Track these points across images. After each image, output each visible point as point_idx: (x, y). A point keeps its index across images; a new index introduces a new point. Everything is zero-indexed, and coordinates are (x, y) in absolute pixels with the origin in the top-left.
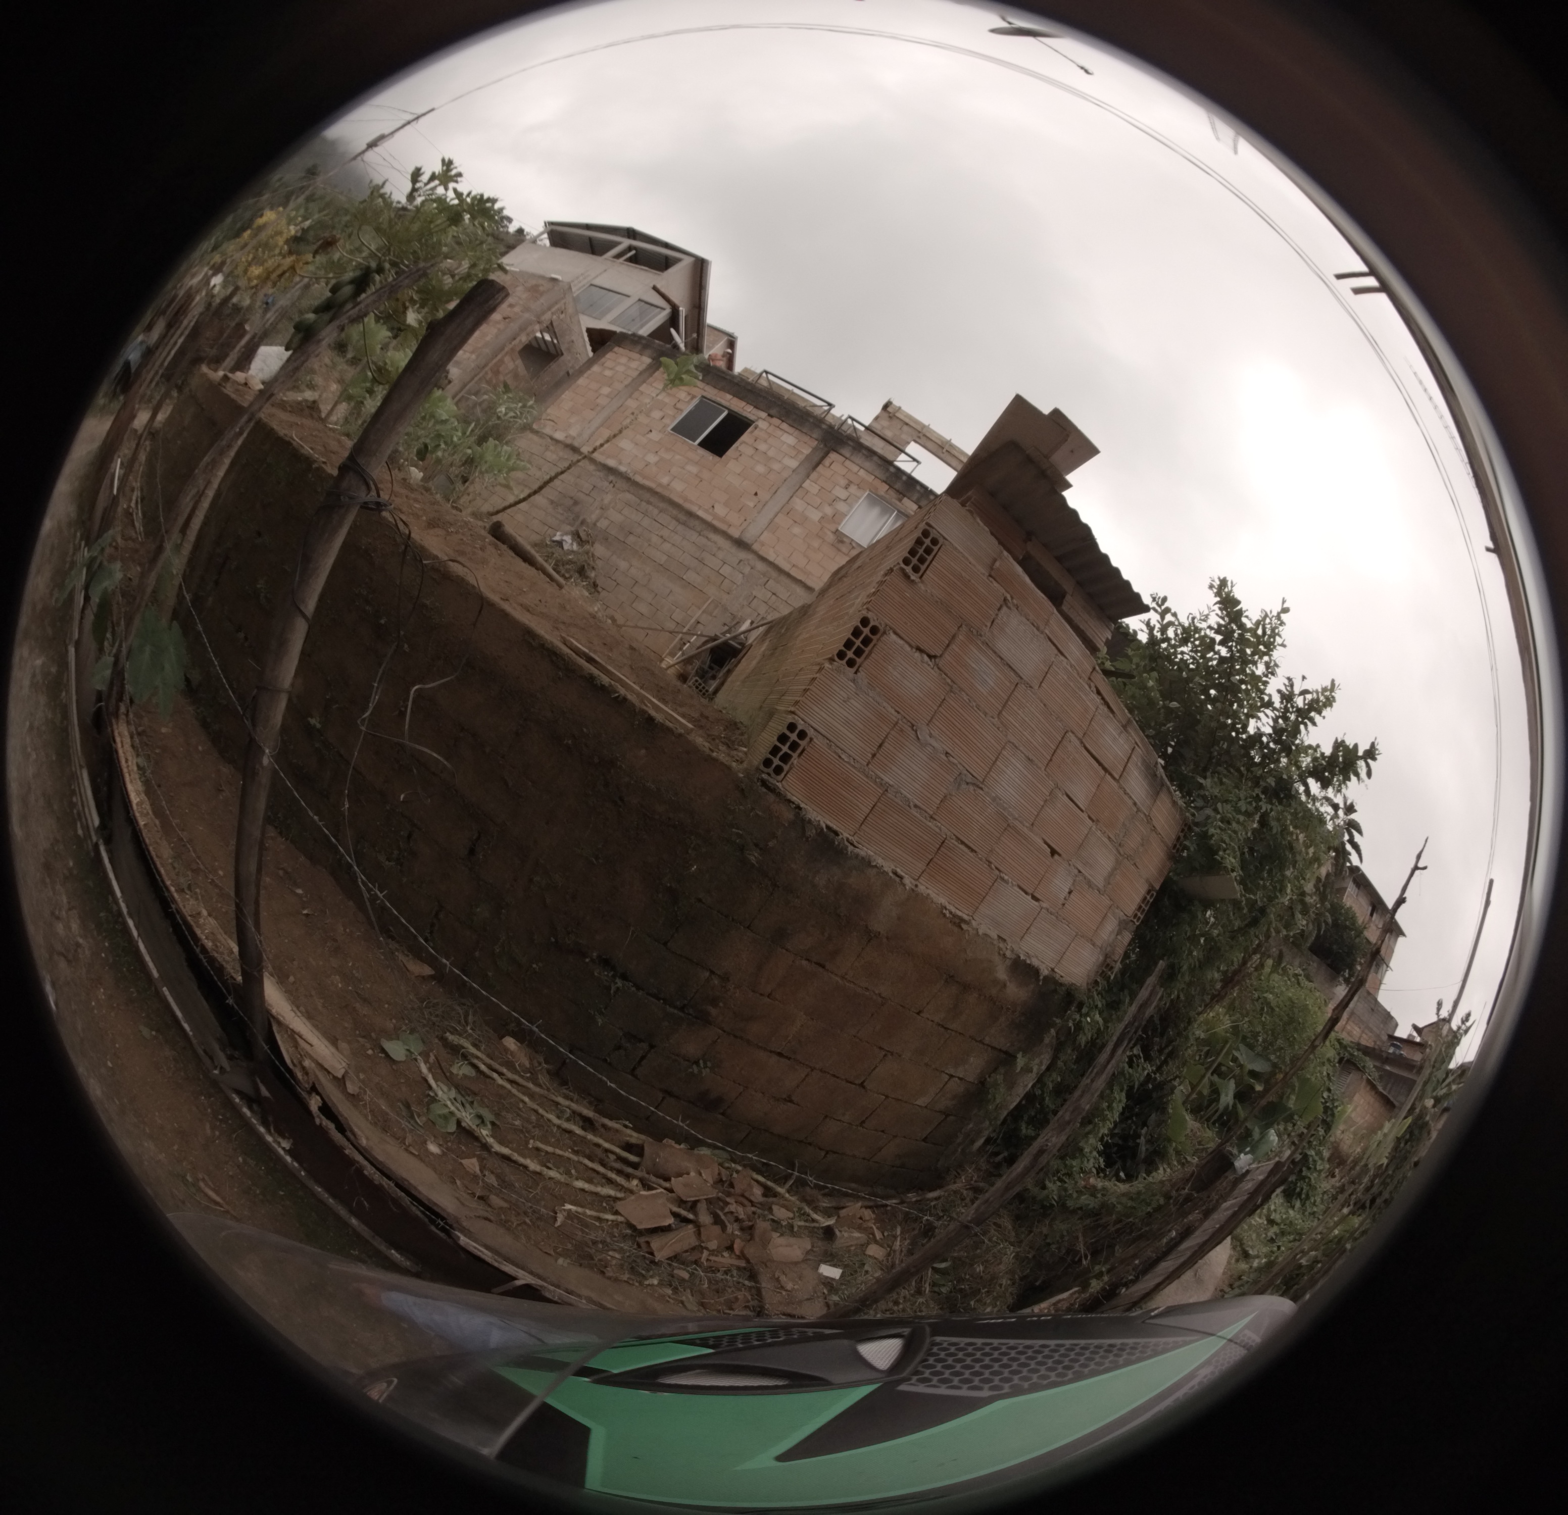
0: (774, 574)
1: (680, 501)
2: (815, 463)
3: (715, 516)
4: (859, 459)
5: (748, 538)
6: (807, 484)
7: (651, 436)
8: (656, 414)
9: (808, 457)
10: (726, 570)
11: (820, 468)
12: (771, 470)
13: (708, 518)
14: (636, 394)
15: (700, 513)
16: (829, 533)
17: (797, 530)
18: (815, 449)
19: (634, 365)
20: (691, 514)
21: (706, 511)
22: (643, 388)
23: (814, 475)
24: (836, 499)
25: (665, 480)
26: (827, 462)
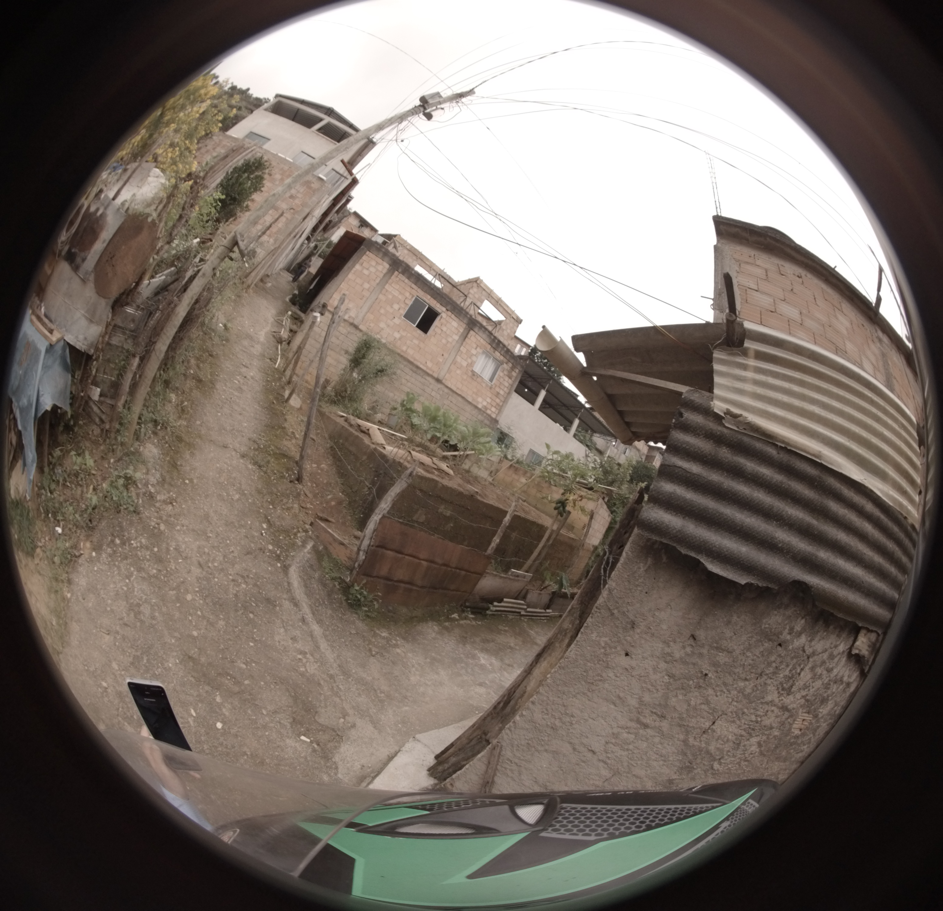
0: (451, 393)
2: (465, 337)
3: (427, 367)
4: (481, 333)
5: (441, 377)
6: (462, 348)
7: (394, 320)
8: (396, 306)
9: (462, 333)
10: (433, 394)
11: (467, 339)
12: (448, 342)
13: (424, 368)
14: (384, 291)
15: (421, 366)
16: (470, 372)
17: (458, 372)
18: (465, 329)
19: (380, 268)
20: (418, 367)
21: (423, 365)
22: (387, 287)
23: (464, 343)
24: (473, 355)
26: (469, 336)
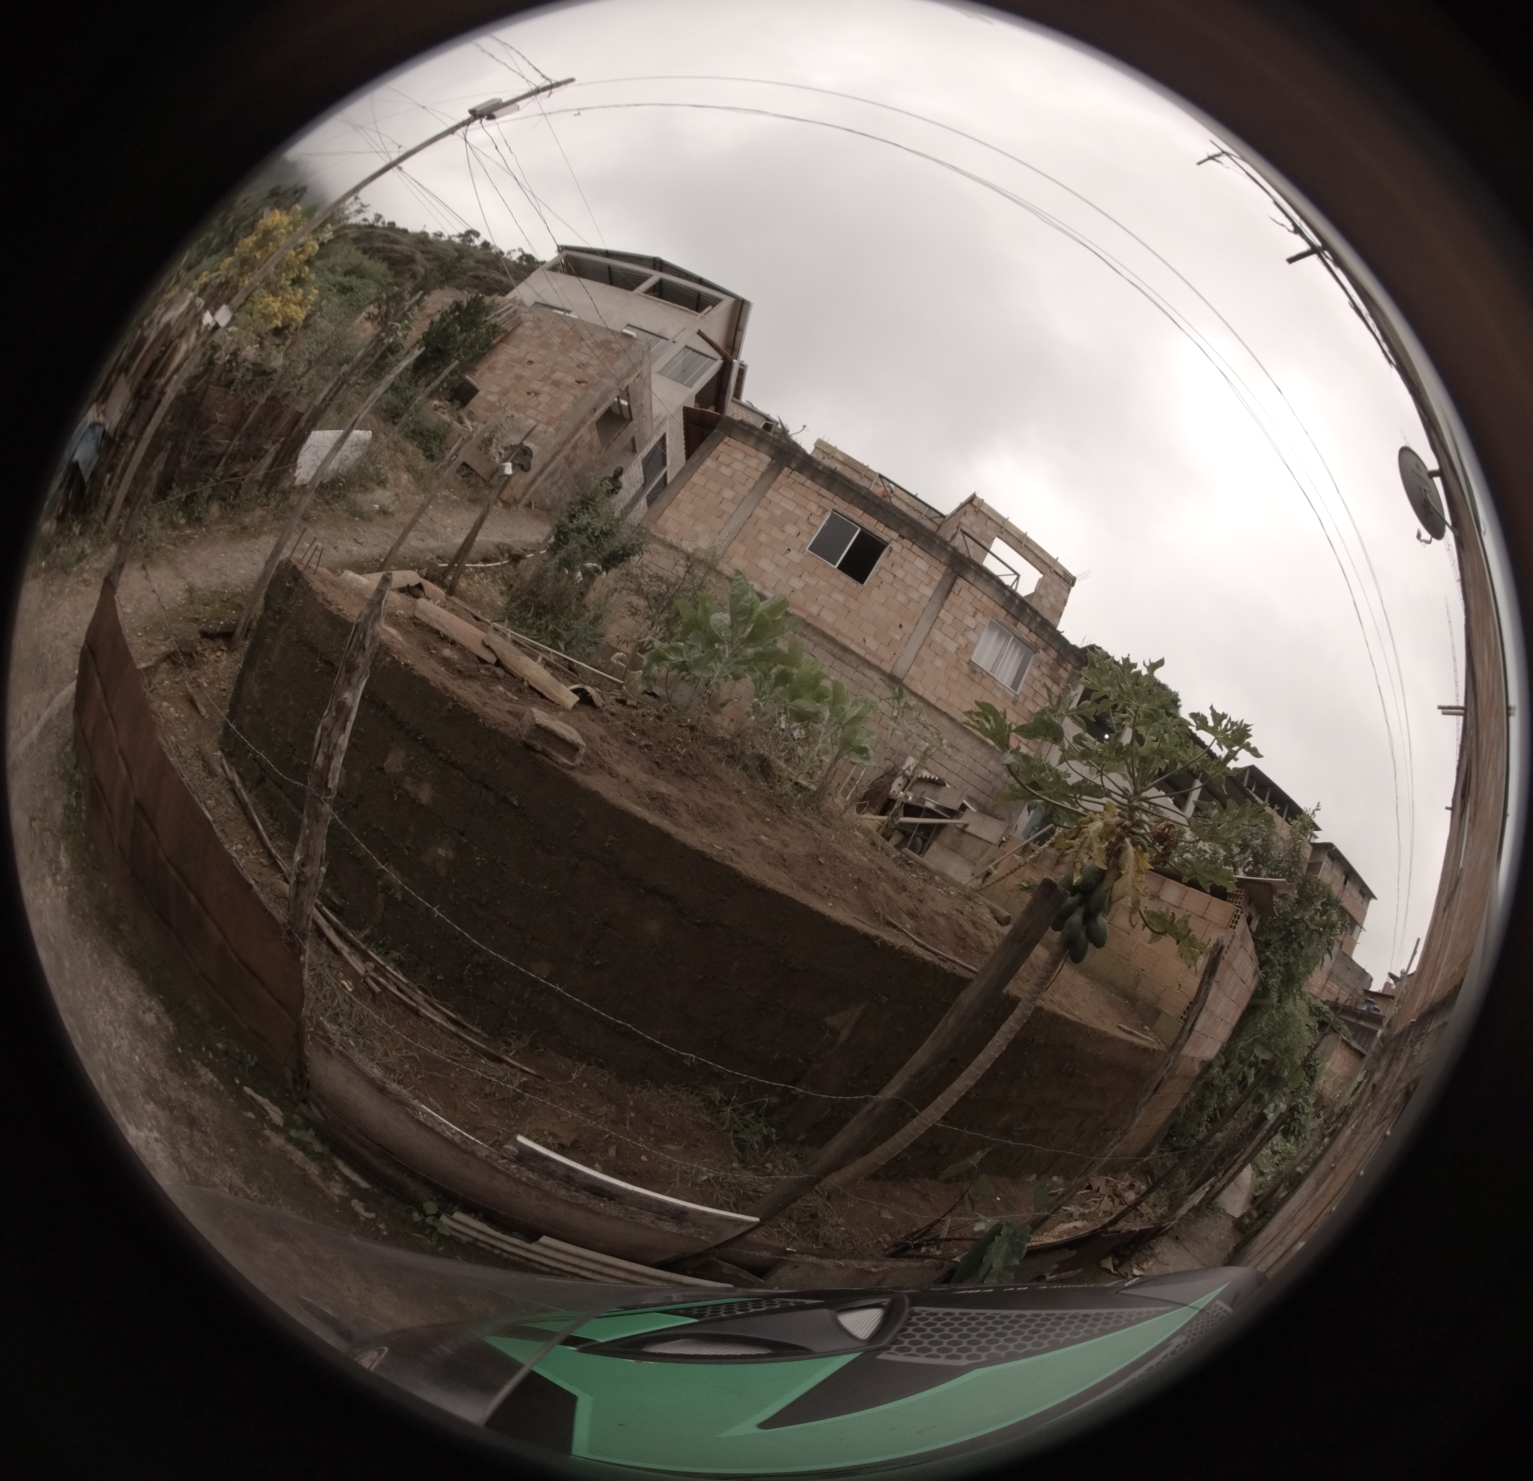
0: (925, 709)
1: (832, 634)
2: (946, 591)
3: (868, 651)
4: (981, 584)
5: (899, 673)
6: (942, 614)
7: (789, 555)
8: (791, 530)
9: (940, 584)
11: (951, 595)
12: (910, 600)
13: (861, 652)
14: (764, 502)
15: (853, 647)
16: (965, 665)
17: (939, 663)
18: (945, 575)
19: (753, 463)
20: (845, 649)
21: (858, 645)
22: (770, 494)
23: (947, 604)
24: (968, 628)
25: (814, 610)
26: (956, 588)
